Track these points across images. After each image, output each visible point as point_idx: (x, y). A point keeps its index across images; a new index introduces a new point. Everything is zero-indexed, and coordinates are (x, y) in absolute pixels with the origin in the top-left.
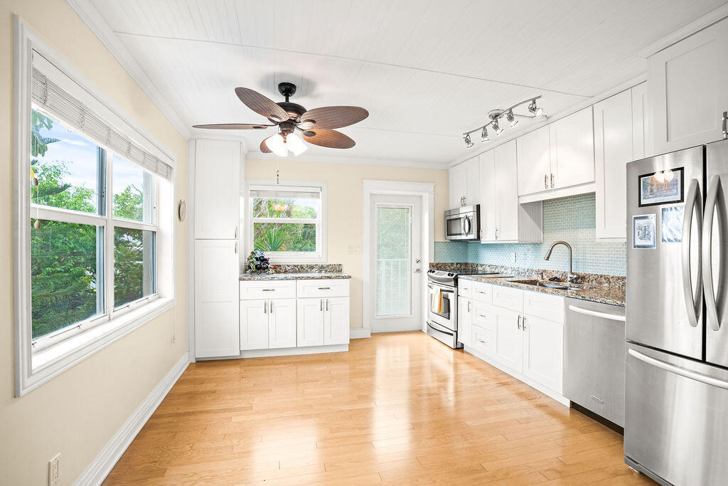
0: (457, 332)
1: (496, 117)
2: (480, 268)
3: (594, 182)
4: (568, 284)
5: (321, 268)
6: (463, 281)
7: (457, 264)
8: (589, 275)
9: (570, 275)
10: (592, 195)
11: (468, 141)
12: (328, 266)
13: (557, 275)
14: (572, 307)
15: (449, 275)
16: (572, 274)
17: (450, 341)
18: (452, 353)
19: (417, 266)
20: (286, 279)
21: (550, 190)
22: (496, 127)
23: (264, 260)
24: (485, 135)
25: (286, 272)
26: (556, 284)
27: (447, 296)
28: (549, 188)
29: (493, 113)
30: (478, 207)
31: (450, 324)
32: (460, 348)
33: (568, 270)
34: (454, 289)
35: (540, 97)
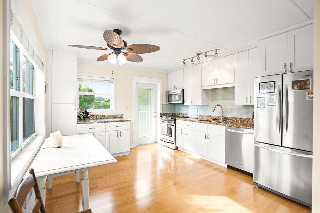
0: (175, 142)
1: (198, 55)
2: (181, 115)
3: (234, 83)
4: (221, 121)
5: (114, 117)
6: (178, 121)
7: (171, 113)
8: (229, 117)
9: (222, 117)
10: (233, 87)
11: (184, 63)
12: (117, 115)
13: (216, 118)
14: (229, 130)
15: (171, 118)
16: (223, 117)
17: (172, 146)
18: (173, 151)
19: (154, 114)
20: (101, 122)
21: (216, 85)
22: (198, 59)
23: (87, 113)
24: (192, 61)
25: (96, 119)
26: (216, 121)
27: (170, 127)
28: (216, 84)
29: (198, 53)
30: (183, 90)
31: (172, 139)
32: (176, 149)
33: (220, 115)
34: (174, 124)
35: (219, 49)
